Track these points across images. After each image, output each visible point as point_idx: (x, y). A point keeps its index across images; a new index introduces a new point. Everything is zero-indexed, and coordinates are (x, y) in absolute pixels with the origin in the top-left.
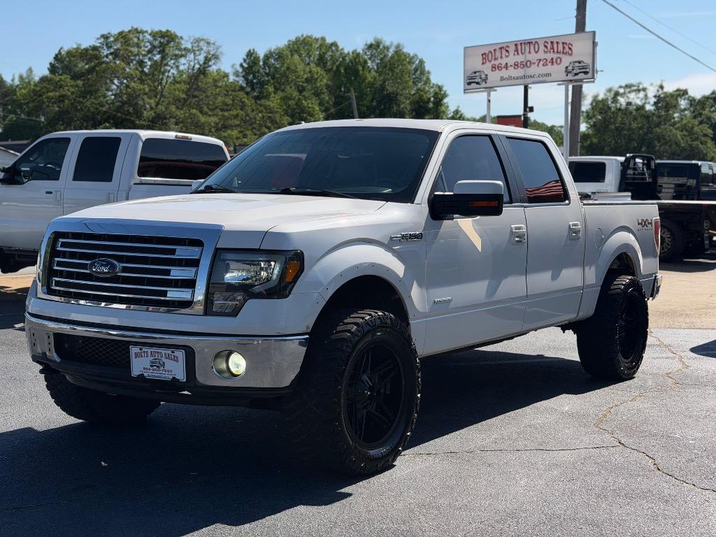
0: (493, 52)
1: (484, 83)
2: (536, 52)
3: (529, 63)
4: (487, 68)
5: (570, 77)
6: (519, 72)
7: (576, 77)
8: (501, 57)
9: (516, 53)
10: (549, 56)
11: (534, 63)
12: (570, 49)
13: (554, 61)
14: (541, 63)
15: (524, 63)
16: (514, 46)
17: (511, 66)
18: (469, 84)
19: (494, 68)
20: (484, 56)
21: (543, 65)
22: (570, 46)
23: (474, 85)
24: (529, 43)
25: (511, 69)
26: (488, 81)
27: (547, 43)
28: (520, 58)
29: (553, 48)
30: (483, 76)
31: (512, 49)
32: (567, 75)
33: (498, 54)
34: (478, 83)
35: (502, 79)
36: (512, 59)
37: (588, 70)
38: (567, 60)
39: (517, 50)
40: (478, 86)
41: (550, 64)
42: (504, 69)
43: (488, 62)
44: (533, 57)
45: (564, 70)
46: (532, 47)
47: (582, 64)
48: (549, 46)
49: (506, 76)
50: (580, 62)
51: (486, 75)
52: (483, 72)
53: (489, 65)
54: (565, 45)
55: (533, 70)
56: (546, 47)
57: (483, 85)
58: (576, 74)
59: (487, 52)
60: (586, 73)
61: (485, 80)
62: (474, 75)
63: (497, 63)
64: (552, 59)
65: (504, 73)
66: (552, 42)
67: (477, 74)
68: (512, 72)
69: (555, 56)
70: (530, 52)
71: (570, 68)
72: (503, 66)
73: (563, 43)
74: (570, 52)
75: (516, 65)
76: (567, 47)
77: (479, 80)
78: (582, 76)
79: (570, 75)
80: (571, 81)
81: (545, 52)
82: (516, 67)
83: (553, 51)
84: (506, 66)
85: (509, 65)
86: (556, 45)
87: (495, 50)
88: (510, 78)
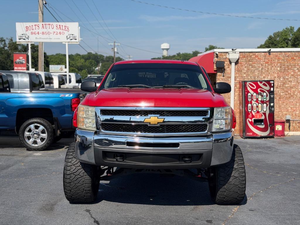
0: (31, 26)
1: (27, 39)
2: (53, 29)
4: (29, 33)
6: (45, 36)
7: (71, 41)
8: (36, 29)
9: (43, 28)
10: (59, 31)
11: (52, 33)
12: (68, 29)
13: (61, 33)
14: (55, 33)
15: (47, 33)
16: (42, 25)
17: (41, 33)
18: (20, 39)
19: (32, 33)
20: (27, 28)
21: (56, 34)
22: (68, 28)
23: (22, 40)
24: (49, 24)
27: (57, 25)
28: (44, 30)
29: (60, 28)
30: (27, 37)
32: (67, 39)
33: (34, 27)
34: (24, 39)
35: (36, 38)
36: (41, 30)
37: (76, 38)
38: (67, 33)
40: (24, 41)
41: (59, 34)
42: (37, 34)
44: (51, 31)
45: (66, 37)
46: (50, 26)
47: (73, 36)
48: (58, 26)
50: (73, 35)
51: (28, 36)
52: (27, 34)
54: (66, 27)
55: (52, 36)
56: (57, 27)
57: (27, 40)
58: (71, 39)
59: (28, 27)
61: (28, 38)
62: (22, 35)
63: (33, 31)
64: (60, 32)
65: (37, 36)
66: (60, 25)
67: (24, 35)
68: (41, 35)
69: (61, 31)
70: (49, 28)
71: (68, 37)
72: (36, 33)
73: (65, 26)
74: (68, 30)
75: (43, 33)
76: (66, 28)
77: (25, 38)
78: (74, 40)
79: (68, 39)
80: (69, 42)
81: (57, 29)
82: (43, 34)
83: (61, 29)
84: (38, 33)
85: (39, 33)
86: (61, 27)
87: (32, 26)
88: (40, 38)
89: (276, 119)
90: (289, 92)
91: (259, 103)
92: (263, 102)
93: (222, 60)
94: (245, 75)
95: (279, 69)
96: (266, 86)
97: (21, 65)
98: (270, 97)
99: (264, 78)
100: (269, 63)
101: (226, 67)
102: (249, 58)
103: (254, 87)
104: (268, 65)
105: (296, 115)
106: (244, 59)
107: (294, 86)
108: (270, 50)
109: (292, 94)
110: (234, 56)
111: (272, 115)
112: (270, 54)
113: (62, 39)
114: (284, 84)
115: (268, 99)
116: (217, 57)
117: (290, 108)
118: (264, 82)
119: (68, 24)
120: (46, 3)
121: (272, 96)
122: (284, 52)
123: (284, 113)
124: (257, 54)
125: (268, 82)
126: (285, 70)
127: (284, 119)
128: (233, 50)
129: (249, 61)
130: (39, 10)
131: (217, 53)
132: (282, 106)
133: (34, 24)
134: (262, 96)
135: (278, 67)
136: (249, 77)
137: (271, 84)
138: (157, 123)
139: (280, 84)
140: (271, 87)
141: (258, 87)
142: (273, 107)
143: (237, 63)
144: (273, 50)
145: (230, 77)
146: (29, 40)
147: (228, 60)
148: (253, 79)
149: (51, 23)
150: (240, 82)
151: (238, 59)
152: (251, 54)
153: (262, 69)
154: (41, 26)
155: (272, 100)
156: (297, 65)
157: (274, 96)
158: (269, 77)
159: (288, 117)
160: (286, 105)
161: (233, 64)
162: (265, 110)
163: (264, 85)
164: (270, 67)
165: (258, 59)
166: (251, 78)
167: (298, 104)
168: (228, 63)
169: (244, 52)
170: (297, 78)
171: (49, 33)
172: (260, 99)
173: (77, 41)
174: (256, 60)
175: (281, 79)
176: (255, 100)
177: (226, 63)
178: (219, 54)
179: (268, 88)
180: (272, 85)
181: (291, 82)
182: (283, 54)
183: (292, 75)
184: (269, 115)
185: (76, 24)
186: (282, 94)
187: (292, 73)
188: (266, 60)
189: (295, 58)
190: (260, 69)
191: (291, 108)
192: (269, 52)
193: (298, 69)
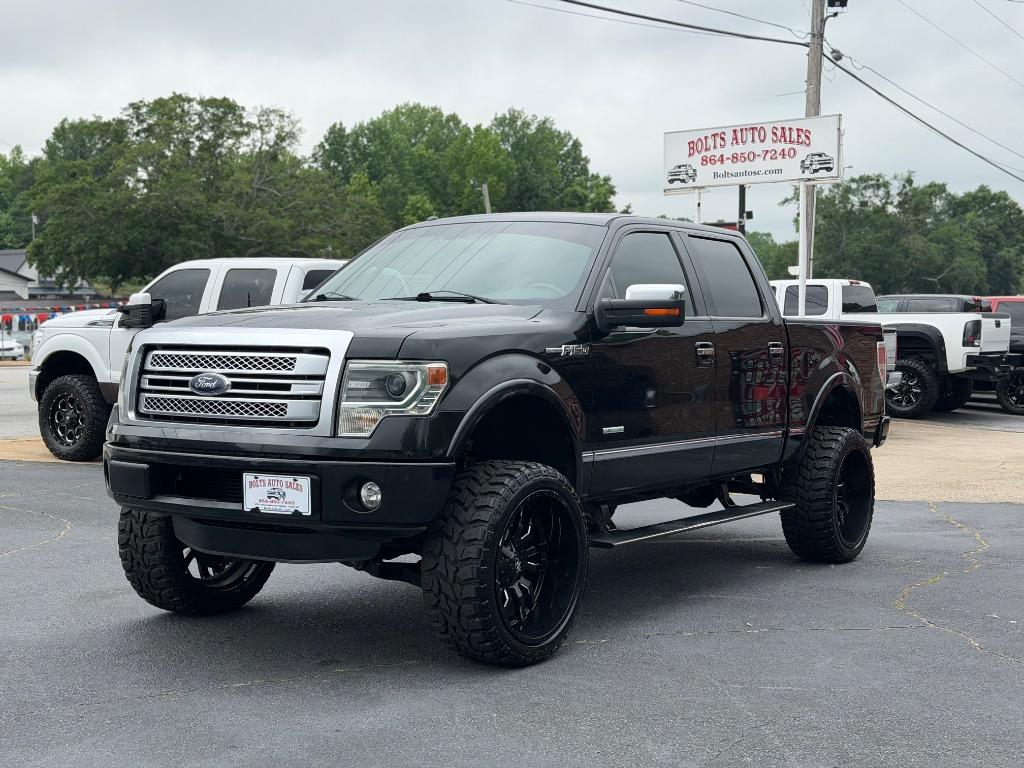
0: (704, 141)
1: (691, 181)
2: (762, 141)
3: (752, 156)
4: (695, 161)
5: (808, 174)
6: (740, 167)
7: (816, 175)
8: (715, 147)
9: (735, 142)
10: (779, 147)
11: (759, 155)
12: (807, 137)
13: (786, 153)
14: (769, 155)
15: (746, 156)
16: (732, 133)
17: (728, 159)
18: (671, 181)
19: (705, 161)
20: (692, 145)
21: (771, 158)
22: (807, 134)
23: (677, 184)
24: (753, 129)
25: (728, 163)
26: (697, 179)
27: (777, 129)
28: (739, 149)
29: (784, 136)
30: (691, 172)
31: (729, 137)
32: (804, 172)
33: (710, 142)
34: (683, 181)
36: (729, 151)
37: (831, 166)
38: (803, 152)
39: (736, 138)
40: (683, 185)
41: (780, 157)
42: (719, 163)
43: (696, 153)
44: (758, 148)
45: (800, 165)
46: (756, 134)
47: (823, 158)
48: (779, 133)
49: (721, 172)
50: (820, 155)
51: (695, 170)
52: (690, 166)
53: (697, 157)
54: (800, 132)
55: (759, 164)
56: (775, 134)
57: (691, 183)
58: (816, 171)
59: (695, 140)
60: (829, 169)
61: (693, 178)
62: (677, 170)
63: (708, 154)
64: (783, 150)
65: (719, 168)
66: (783, 128)
67: (682, 169)
68: (728, 166)
69: (787, 146)
70: (753, 141)
71: (808, 162)
72: (716, 159)
73: (798, 130)
74: (808, 142)
75: (735, 158)
76: (803, 136)
77: (685, 177)
78: (823, 173)
79: (807, 172)
80: (809, 180)
81: (774, 141)
82: (735, 160)
83: (785, 141)
84: (722, 159)
85: (725, 158)
86: (787, 132)
87: (706, 138)
88: (726, 174)
113: (790, 171)
119: (809, 123)
133: (709, 132)
146: (697, 184)
149: (758, 125)
173: (834, 173)
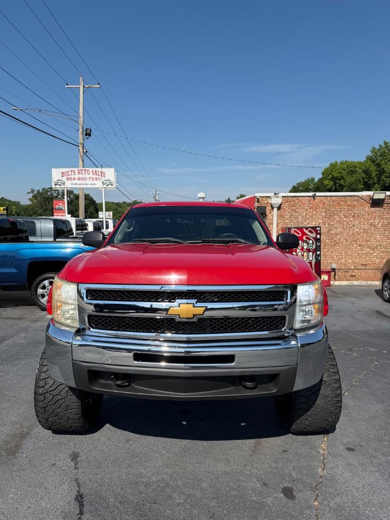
0: (67, 172)
2: (89, 174)
4: (64, 179)
5: (105, 186)
6: (81, 182)
7: (107, 187)
8: (71, 175)
9: (79, 174)
10: (95, 177)
11: (88, 179)
12: (104, 174)
13: (97, 179)
14: (91, 179)
15: (83, 178)
16: (78, 171)
17: (76, 179)
18: (56, 185)
19: (68, 179)
20: (63, 173)
23: (58, 186)
24: (85, 170)
26: (65, 185)
28: (80, 176)
30: (63, 182)
32: (103, 185)
33: (70, 173)
34: (60, 185)
35: (72, 184)
36: (77, 176)
38: (104, 179)
40: (60, 187)
41: (95, 180)
43: (65, 176)
44: (87, 176)
45: (102, 183)
46: (86, 172)
47: (110, 181)
48: (94, 172)
52: (62, 180)
54: (102, 173)
55: (88, 182)
57: (63, 186)
58: (107, 185)
60: (112, 185)
63: (69, 177)
65: (73, 182)
67: (59, 181)
68: (76, 181)
69: (97, 177)
70: (85, 174)
71: (105, 182)
72: (72, 179)
74: (104, 176)
75: (79, 179)
78: (110, 186)
80: (105, 188)
81: (93, 175)
83: (97, 175)
84: (74, 179)
86: (97, 172)
88: (76, 184)
89: (323, 268)
90: (335, 239)
91: (304, 252)
92: (308, 250)
93: (264, 205)
94: (288, 221)
95: (324, 214)
96: (312, 233)
97: (61, 211)
98: (316, 244)
99: (308, 224)
100: (314, 208)
101: (268, 212)
102: (292, 203)
103: (299, 234)
104: (313, 210)
105: (341, 263)
106: (287, 204)
107: (340, 233)
108: (315, 194)
109: (338, 241)
110: (276, 201)
111: (318, 264)
112: (314, 199)
113: (99, 184)
114: (329, 230)
115: (314, 247)
116: (258, 202)
117: (335, 256)
118: (309, 229)
119: (104, 170)
120: (86, 152)
121: (318, 244)
122: (330, 196)
123: (329, 261)
124: (300, 198)
125: (314, 228)
126: (330, 216)
127: (329, 268)
128: (275, 194)
129: (292, 206)
130: (80, 158)
131: (259, 198)
132: (327, 254)
133: (69, 169)
134: (308, 244)
135: (323, 212)
136: (292, 224)
137: (317, 231)
138: (192, 317)
139: (324, 230)
140: (317, 234)
141: (304, 234)
142: (320, 255)
143: (279, 208)
144: (318, 194)
145: (272, 224)
146: (65, 186)
147: (270, 205)
148: (296, 226)
149: (87, 169)
150: (282, 229)
151: (281, 204)
152: (295, 199)
153: (306, 214)
154: (76, 172)
155: (318, 248)
156: (343, 210)
157: (320, 244)
158: (314, 223)
159: (334, 266)
160: (331, 253)
161: (275, 210)
162: (311, 259)
163: (310, 231)
164: (314, 212)
165: (302, 203)
166: (294, 224)
167: (344, 252)
168: (270, 208)
169: (287, 197)
170: (343, 224)
171: (85, 179)
172: (305, 248)
173: (114, 186)
174: (300, 205)
175: (326, 225)
176: (300, 248)
177: (268, 208)
178: (260, 199)
179: (314, 235)
180: (319, 232)
181: (336, 228)
182: (329, 198)
183: (338, 221)
184: (316, 264)
185: (113, 169)
186: (327, 241)
187: (338, 219)
188: (310, 205)
189: (341, 203)
190: (304, 215)
191: (337, 256)
192: (314, 197)
193: (344, 215)
